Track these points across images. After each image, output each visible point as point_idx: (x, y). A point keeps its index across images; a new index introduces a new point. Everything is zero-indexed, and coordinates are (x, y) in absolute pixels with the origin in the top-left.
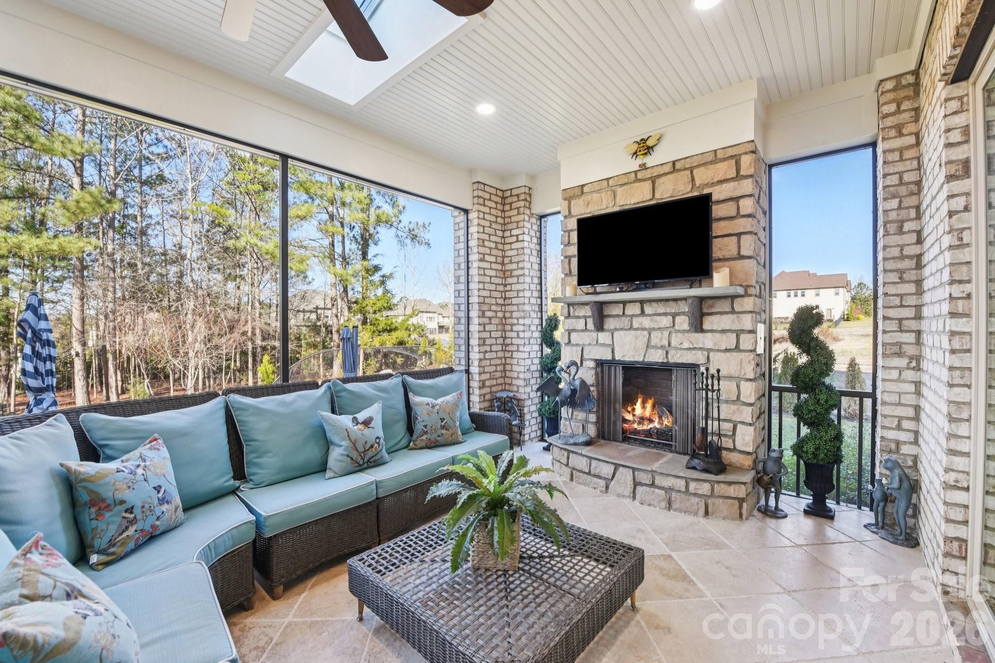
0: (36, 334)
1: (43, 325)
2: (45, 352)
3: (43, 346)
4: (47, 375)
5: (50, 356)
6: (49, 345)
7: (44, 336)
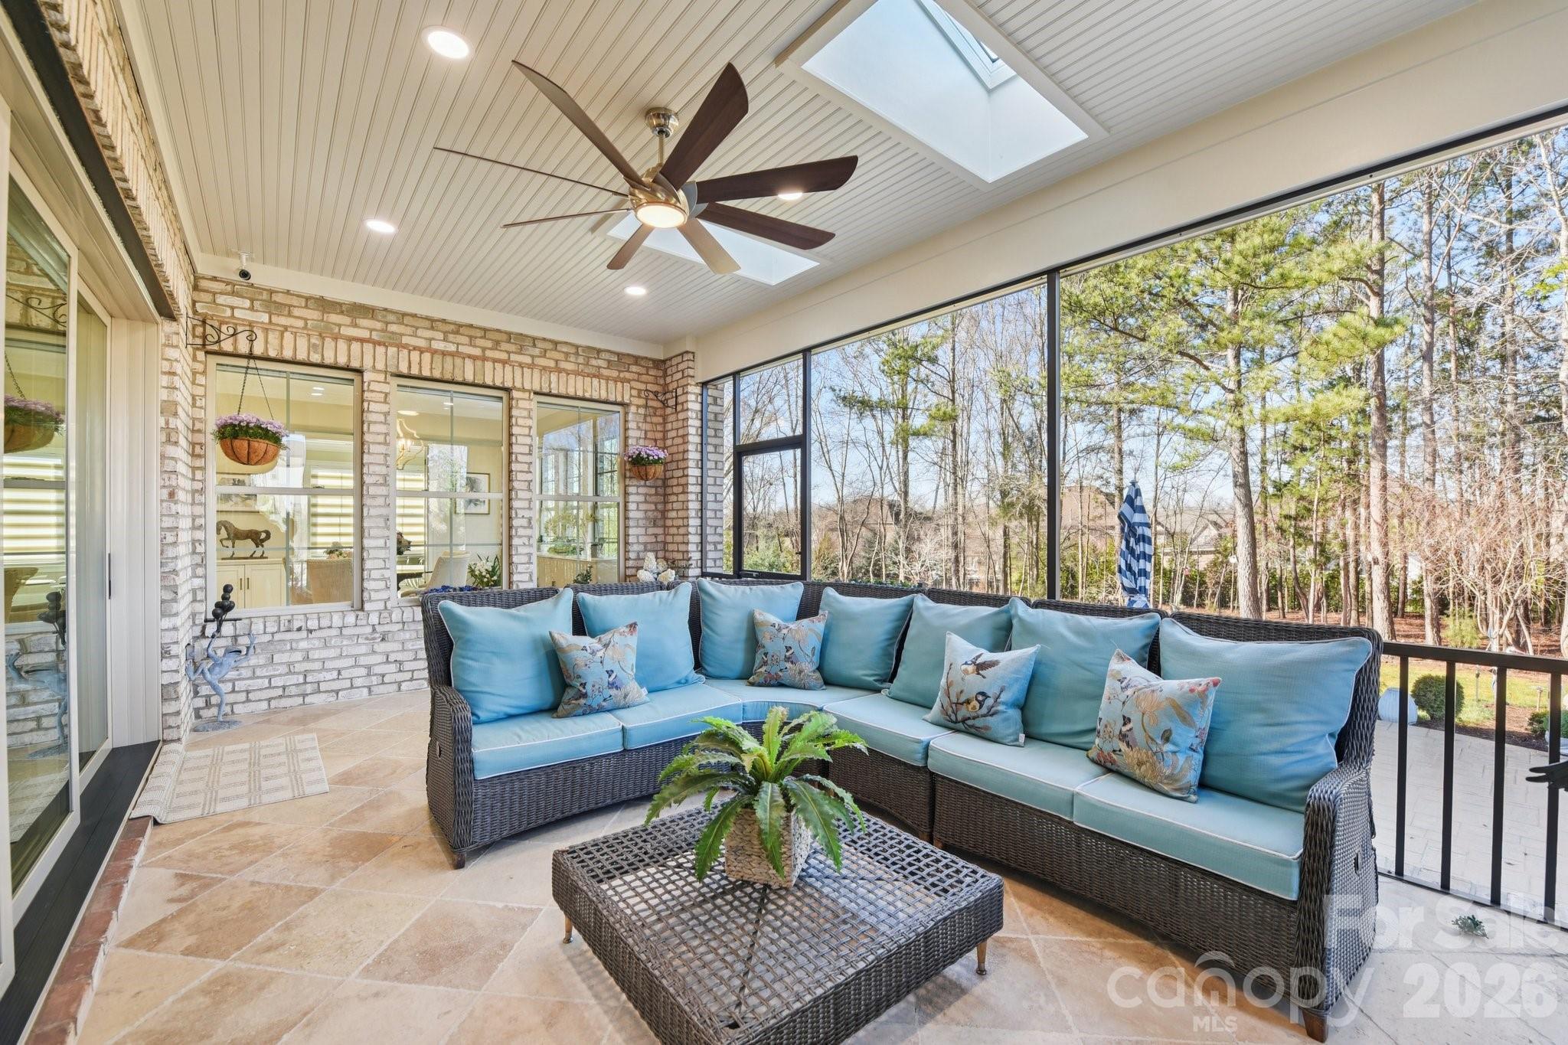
0: (1132, 527)
1: (1137, 518)
2: (1139, 549)
3: (1137, 542)
4: (1140, 576)
5: (1144, 553)
6: (1144, 541)
7: (1140, 531)
